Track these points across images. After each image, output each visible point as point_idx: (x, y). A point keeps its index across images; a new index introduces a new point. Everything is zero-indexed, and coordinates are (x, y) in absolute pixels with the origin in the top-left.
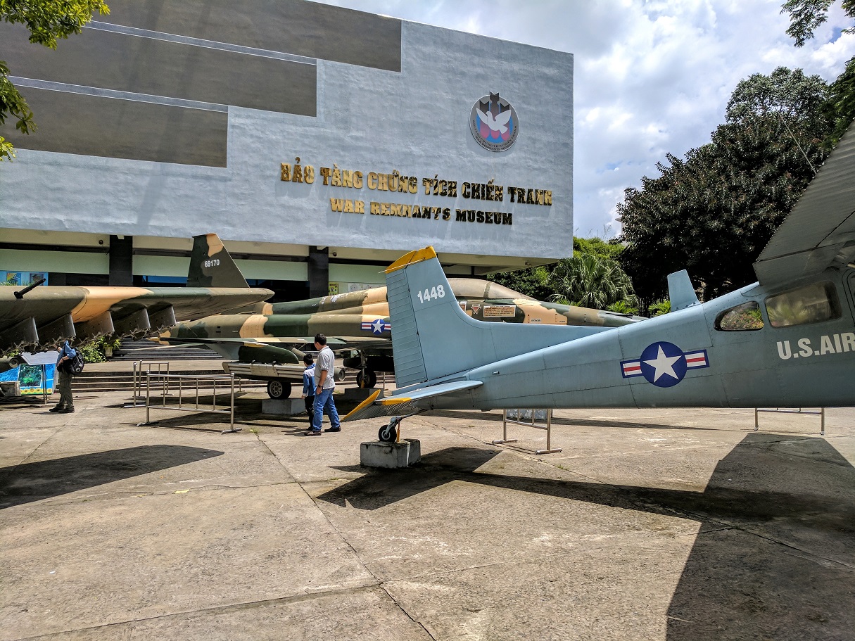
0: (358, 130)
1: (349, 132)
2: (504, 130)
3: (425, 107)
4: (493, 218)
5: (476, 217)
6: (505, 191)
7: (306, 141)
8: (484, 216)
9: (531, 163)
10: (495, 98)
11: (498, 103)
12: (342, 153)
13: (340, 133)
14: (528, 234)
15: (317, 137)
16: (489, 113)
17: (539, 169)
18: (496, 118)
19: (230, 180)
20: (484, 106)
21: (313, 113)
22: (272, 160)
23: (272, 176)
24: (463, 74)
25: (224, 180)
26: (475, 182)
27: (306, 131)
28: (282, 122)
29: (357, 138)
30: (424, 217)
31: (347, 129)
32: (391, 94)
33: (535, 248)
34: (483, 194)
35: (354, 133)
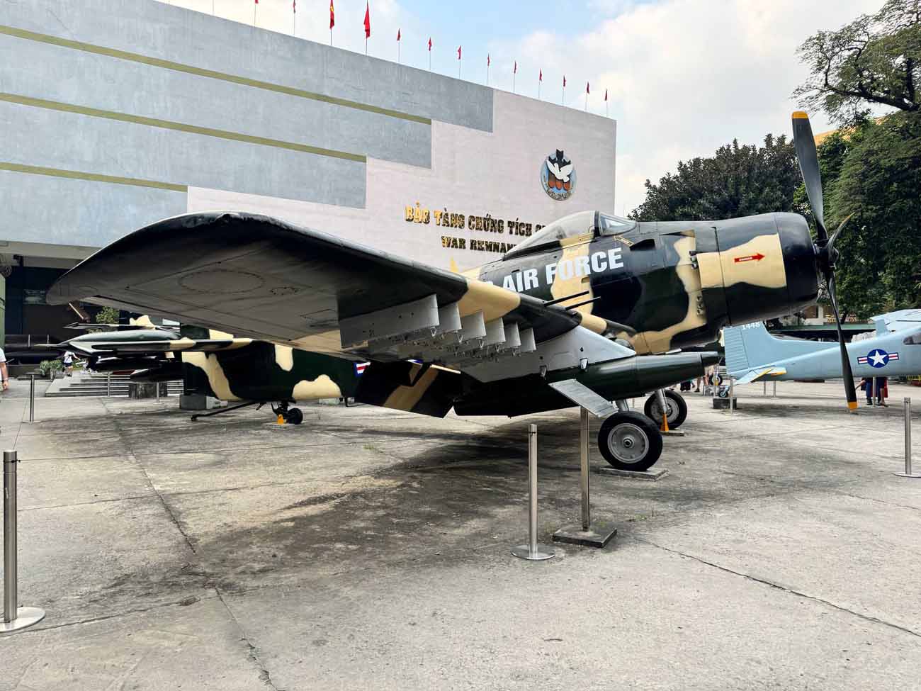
0: (461, 180)
1: (455, 182)
2: (566, 179)
7: (425, 188)
10: (560, 155)
11: (563, 159)
12: (450, 199)
15: (432, 186)
18: (561, 170)
19: (368, 219)
20: (552, 161)
21: (429, 166)
22: (399, 203)
23: (399, 218)
25: (364, 219)
27: (424, 180)
28: (405, 172)
29: (460, 187)
35: (459, 183)
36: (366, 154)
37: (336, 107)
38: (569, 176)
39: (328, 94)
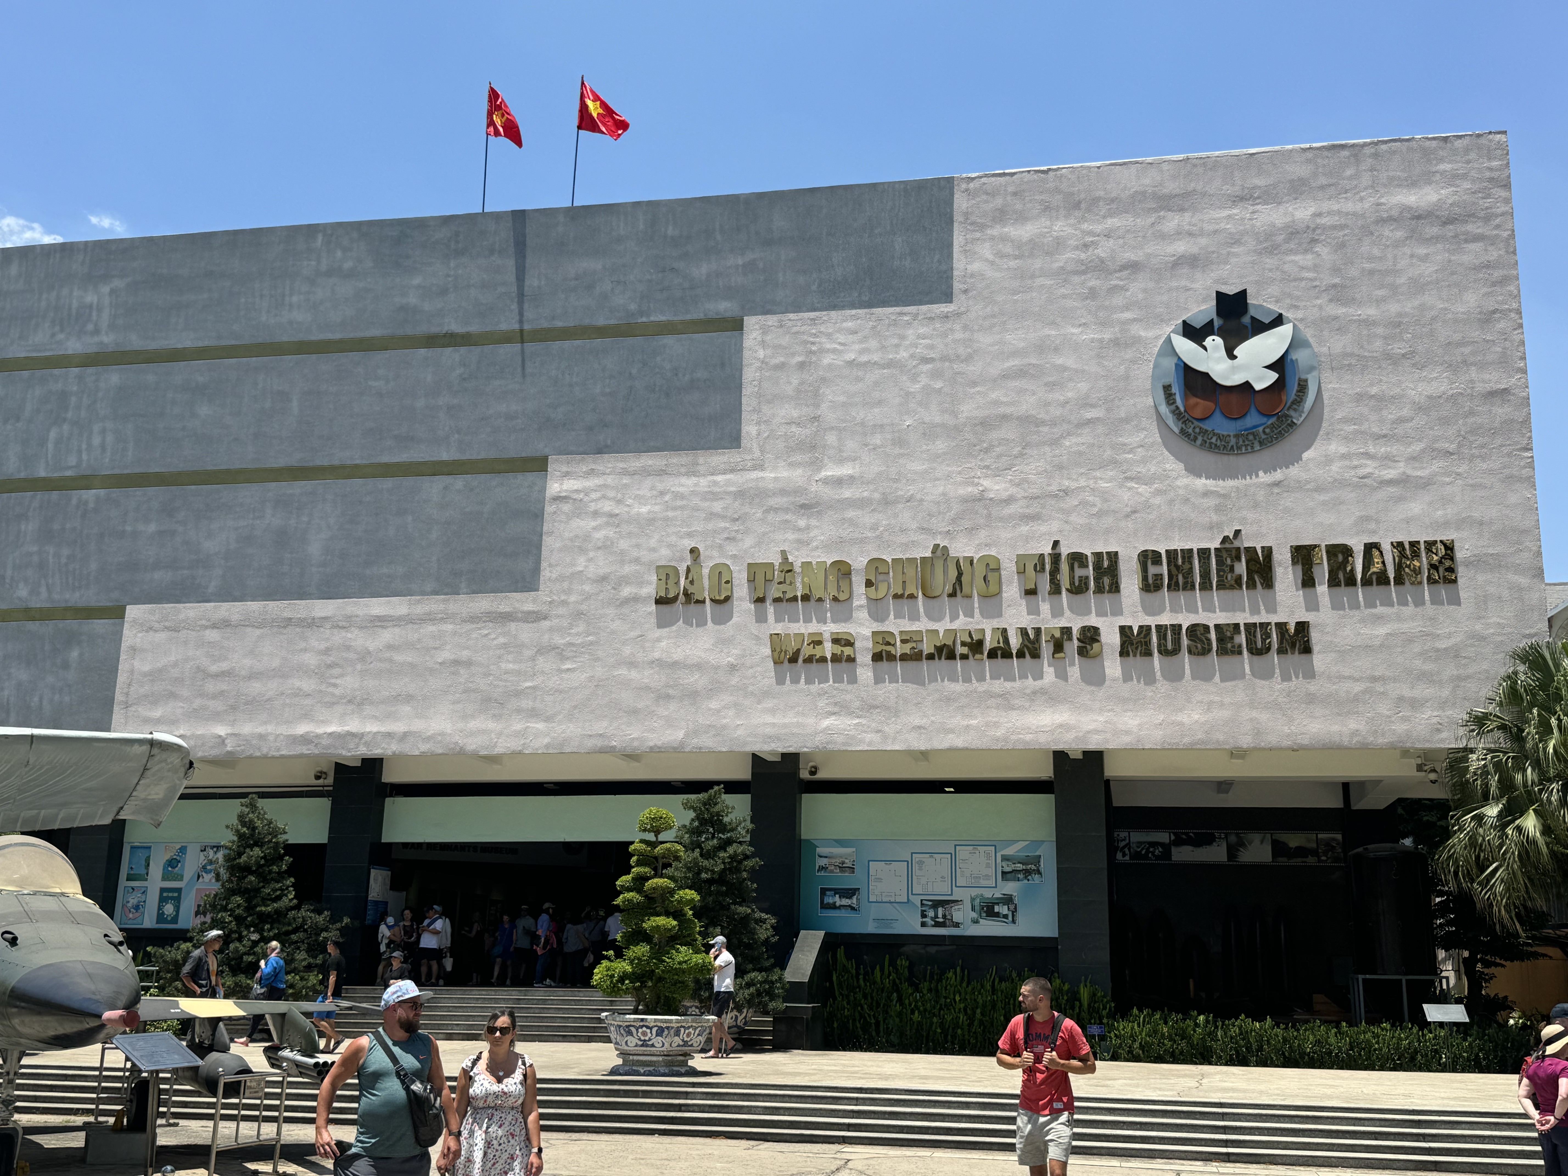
0: (841, 461)
1: (819, 469)
3: (1021, 373)
4: (1242, 639)
5: (1185, 641)
6: (1282, 559)
7: (717, 506)
8: (1213, 635)
9: (1370, 467)
11: (1245, 320)
12: (802, 523)
13: (796, 476)
14: (1374, 679)
15: (740, 494)
17: (1403, 481)
18: (1236, 352)
19: (545, 618)
20: (1196, 332)
21: (734, 441)
22: (637, 560)
23: (636, 599)
24: (1133, 267)
25: (535, 617)
26: (1178, 545)
27: (715, 483)
28: (662, 473)
29: (839, 482)
30: (1021, 655)
31: (816, 464)
32: (926, 360)
33: (1405, 719)
34: (1206, 575)
35: (831, 471)
36: (547, 451)
37: (472, 354)
38: (1278, 366)
39: (455, 327)
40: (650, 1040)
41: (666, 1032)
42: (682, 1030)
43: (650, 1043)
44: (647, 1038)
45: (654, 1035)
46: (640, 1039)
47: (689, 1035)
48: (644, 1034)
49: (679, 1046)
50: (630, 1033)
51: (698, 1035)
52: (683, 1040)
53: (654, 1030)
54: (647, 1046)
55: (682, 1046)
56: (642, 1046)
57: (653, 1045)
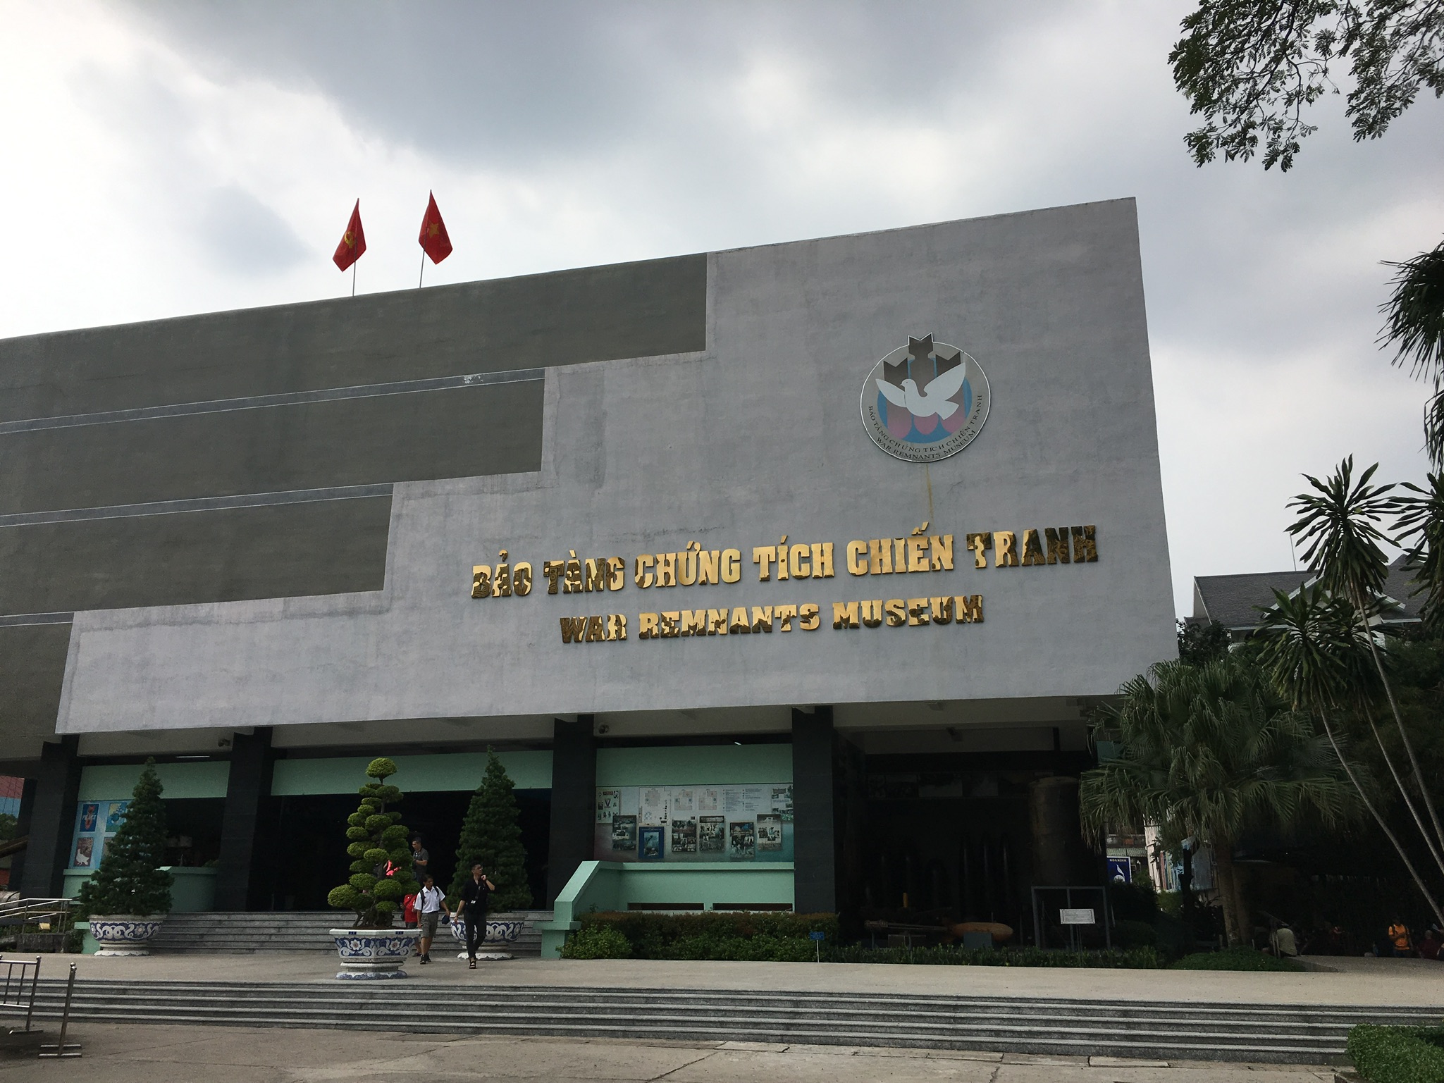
1: (601, 485)
2: (947, 411)
4: (929, 611)
5: (885, 615)
7: (522, 517)
8: (907, 609)
9: (1028, 469)
10: (921, 347)
11: (932, 356)
15: (540, 507)
16: (909, 384)
17: (1055, 479)
18: (926, 389)
19: (387, 611)
20: (895, 373)
21: (536, 466)
22: (459, 563)
24: (844, 317)
25: (379, 611)
28: (481, 492)
30: (756, 630)
31: (599, 481)
33: (1058, 673)
35: (610, 486)
40: (360, 950)
41: (372, 943)
42: (388, 941)
43: (360, 952)
44: (358, 949)
45: (363, 946)
46: (352, 950)
47: (394, 946)
48: (356, 945)
49: (386, 954)
50: (343, 944)
51: (404, 945)
52: (390, 950)
53: (363, 941)
54: (358, 955)
55: (389, 954)
56: (354, 955)
57: (363, 955)
